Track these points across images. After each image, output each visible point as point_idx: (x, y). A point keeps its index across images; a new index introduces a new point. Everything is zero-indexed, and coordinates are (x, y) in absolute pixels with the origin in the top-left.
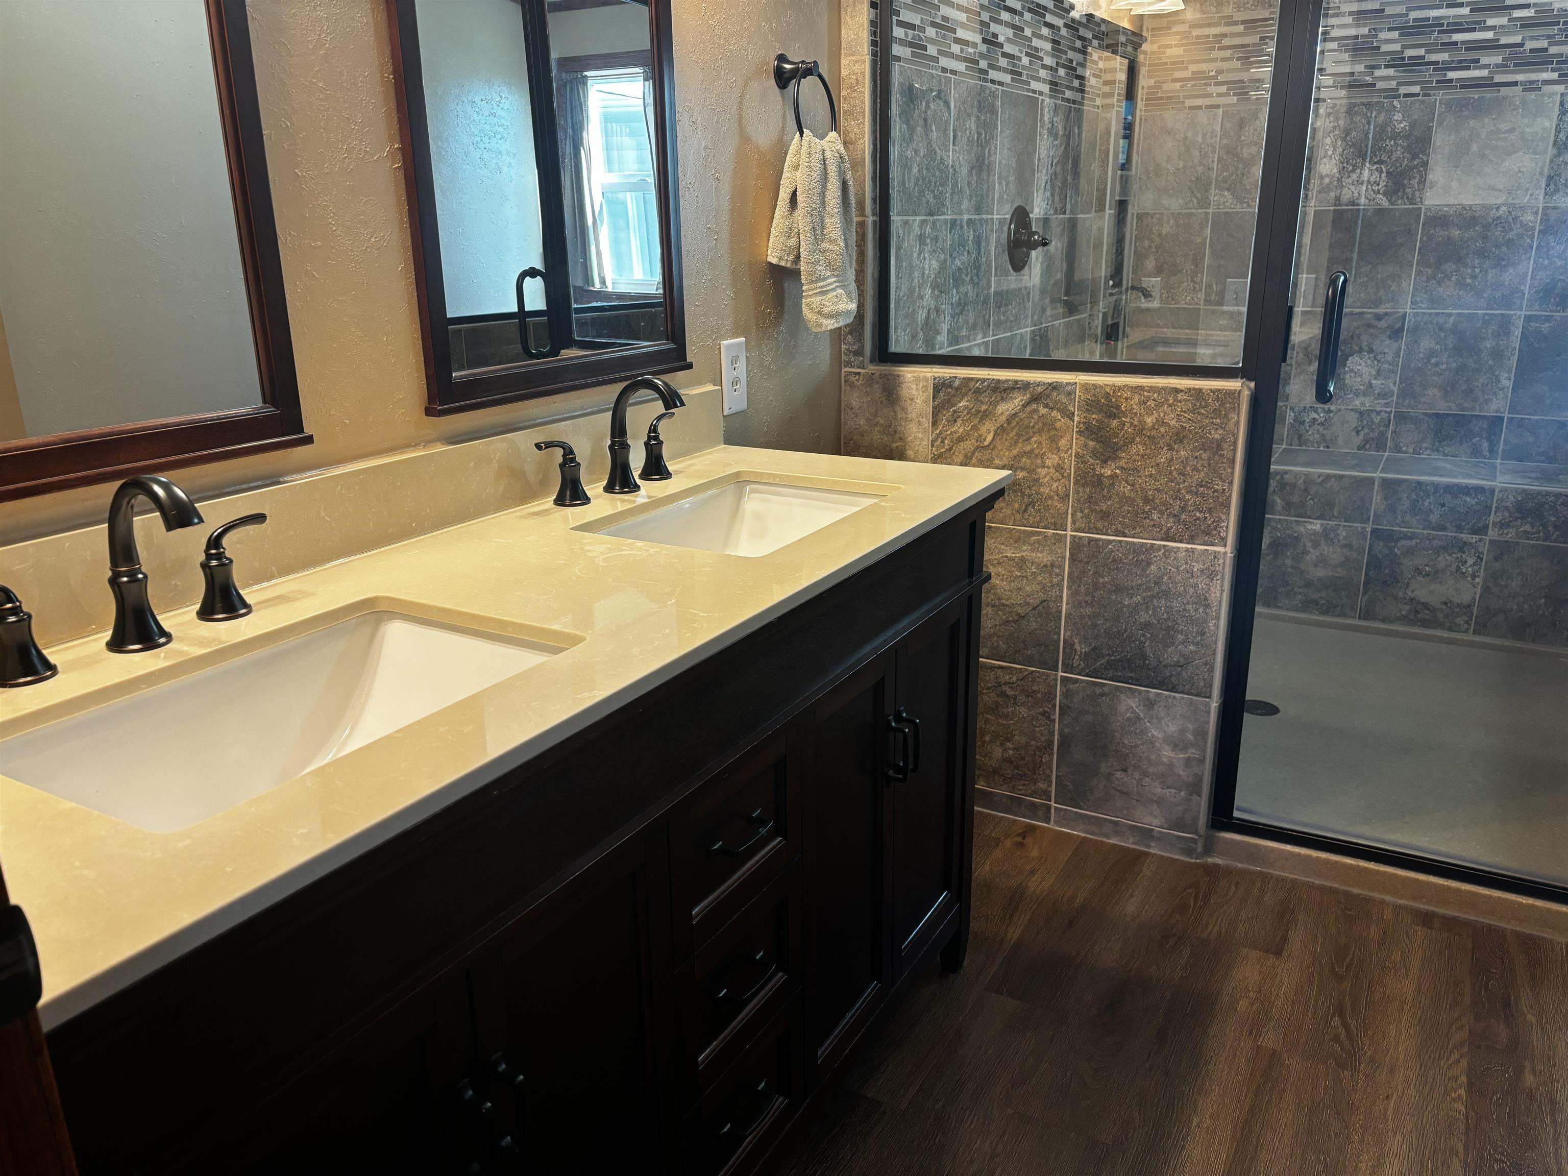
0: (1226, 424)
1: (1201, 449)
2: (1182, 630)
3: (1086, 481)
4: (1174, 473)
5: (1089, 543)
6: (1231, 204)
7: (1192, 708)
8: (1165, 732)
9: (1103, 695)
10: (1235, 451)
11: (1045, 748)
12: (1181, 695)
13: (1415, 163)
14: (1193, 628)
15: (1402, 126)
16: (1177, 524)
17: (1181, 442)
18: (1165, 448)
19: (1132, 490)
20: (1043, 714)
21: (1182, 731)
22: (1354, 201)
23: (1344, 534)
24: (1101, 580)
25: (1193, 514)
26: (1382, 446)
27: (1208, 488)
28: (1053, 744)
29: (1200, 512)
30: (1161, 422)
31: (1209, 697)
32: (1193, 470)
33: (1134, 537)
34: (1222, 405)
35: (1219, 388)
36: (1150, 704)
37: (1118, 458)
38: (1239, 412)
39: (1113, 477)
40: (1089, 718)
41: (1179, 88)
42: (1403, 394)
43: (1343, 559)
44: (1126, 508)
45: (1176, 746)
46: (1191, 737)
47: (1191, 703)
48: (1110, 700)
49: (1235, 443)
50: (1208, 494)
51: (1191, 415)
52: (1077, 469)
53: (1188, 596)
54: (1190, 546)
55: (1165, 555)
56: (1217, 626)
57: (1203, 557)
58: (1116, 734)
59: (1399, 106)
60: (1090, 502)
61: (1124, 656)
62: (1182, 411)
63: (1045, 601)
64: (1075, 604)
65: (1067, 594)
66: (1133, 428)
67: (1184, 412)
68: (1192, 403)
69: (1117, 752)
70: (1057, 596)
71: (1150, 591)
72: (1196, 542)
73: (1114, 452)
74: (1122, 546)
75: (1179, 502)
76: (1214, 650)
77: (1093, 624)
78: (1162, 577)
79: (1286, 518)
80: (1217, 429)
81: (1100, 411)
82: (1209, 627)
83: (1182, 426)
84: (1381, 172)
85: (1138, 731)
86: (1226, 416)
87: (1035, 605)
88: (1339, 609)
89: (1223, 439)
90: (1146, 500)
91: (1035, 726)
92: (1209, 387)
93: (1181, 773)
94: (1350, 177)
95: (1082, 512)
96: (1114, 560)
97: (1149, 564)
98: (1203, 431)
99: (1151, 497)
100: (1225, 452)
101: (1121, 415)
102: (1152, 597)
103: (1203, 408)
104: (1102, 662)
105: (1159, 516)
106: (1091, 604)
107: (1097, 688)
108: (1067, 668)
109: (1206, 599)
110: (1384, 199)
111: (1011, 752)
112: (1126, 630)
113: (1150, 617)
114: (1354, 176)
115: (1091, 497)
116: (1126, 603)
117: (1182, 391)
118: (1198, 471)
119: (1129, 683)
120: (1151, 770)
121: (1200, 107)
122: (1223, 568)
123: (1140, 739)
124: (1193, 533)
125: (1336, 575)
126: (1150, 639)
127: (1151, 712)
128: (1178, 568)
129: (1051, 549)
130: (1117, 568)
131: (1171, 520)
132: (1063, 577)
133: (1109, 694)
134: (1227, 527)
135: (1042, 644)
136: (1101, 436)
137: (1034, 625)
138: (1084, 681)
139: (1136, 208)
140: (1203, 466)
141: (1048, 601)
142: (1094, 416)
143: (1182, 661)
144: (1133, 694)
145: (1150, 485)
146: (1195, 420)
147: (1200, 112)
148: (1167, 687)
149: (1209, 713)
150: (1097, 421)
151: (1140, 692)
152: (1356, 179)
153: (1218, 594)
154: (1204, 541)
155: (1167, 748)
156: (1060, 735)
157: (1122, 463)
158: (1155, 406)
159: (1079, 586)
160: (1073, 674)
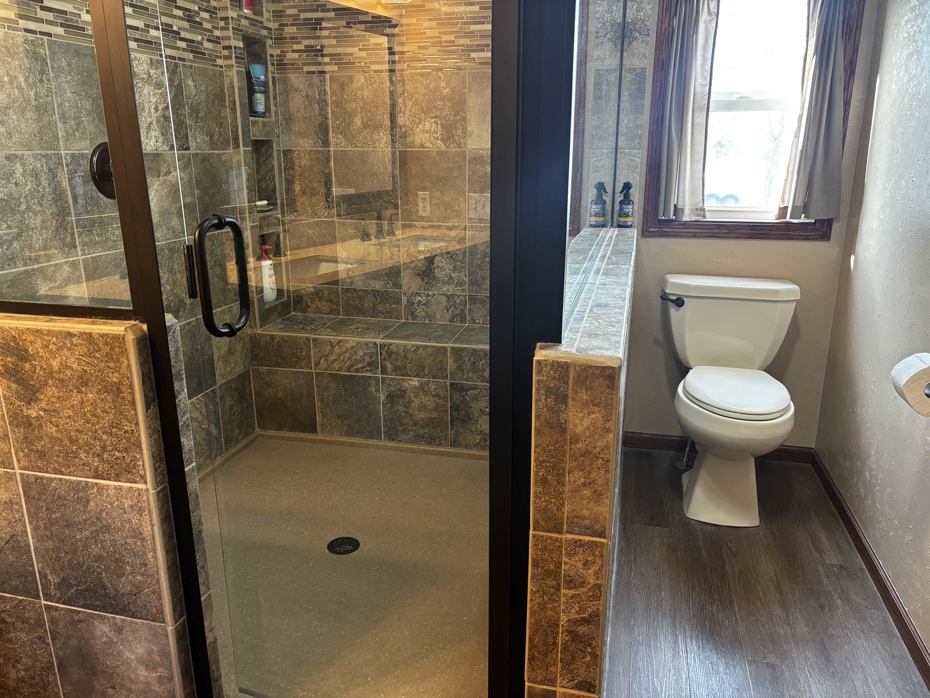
0: (120, 368)
1: (104, 392)
2: (128, 562)
3: (18, 422)
4: (88, 415)
5: (36, 481)
6: (344, 145)
7: (153, 632)
8: (137, 654)
9: (80, 621)
10: (132, 393)
11: (48, 668)
12: (141, 621)
13: (458, 118)
14: (136, 560)
15: (446, 91)
16: (102, 463)
17: (87, 385)
18: (75, 391)
19: (57, 431)
20: (39, 638)
21: (150, 653)
22: (423, 145)
23: (433, 387)
24: (54, 516)
25: (113, 453)
26: (463, 320)
27: (120, 429)
28: (54, 664)
29: (119, 451)
30: (64, 366)
31: (163, 622)
32: (103, 412)
33: (70, 475)
34: (112, 349)
35: (106, 332)
36: (119, 630)
37: (37, 400)
38: (127, 355)
39: (38, 418)
40: (75, 642)
41: (297, 57)
42: (471, 284)
43: (435, 405)
44: (57, 448)
45: (147, 666)
46: (158, 659)
47: (151, 628)
48: (87, 626)
49: (131, 386)
50: (121, 435)
51: (88, 360)
52: (8, 410)
53: (126, 531)
54: (117, 484)
55: (99, 493)
56: (156, 558)
57: (130, 495)
58: (99, 656)
59: (442, 77)
60: (26, 442)
61: (88, 586)
62: (80, 355)
63: (14, 535)
64: (39, 539)
65: (30, 529)
66: (43, 371)
67: (82, 355)
68: (87, 347)
69: (104, 672)
70: (22, 531)
71: (94, 526)
72: (122, 479)
73: (34, 394)
74: (63, 484)
75: (98, 443)
76: (158, 580)
77: (57, 557)
78: (100, 513)
79: (396, 377)
80: (113, 373)
81: (12, 354)
82: (148, 558)
83: (83, 369)
84: (437, 124)
85: (115, 653)
86: (118, 360)
87: (7, 539)
88: (437, 440)
89: (120, 382)
90: (73, 441)
91: (36, 650)
92: (97, 331)
93: (157, 689)
94: (418, 127)
95: (22, 451)
96: (59, 497)
97: (88, 501)
98: (102, 374)
99: (74, 438)
100: (125, 395)
101: (30, 358)
102: (97, 531)
103: (97, 352)
104: (73, 591)
105: (86, 455)
106: (51, 538)
107: (74, 615)
108: (48, 597)
109: (141, 533)
110: (442, 144)
111: (23, 673)
112: (84, 562)
113: (100, 550)
114: (420, 127)
115: (26, 438)
116: (78, 537)
117: (75, 335)
118: (107, 413)
119: (97, 611)
120: (133, 688)
121: (313, 72)
122: (149, 504)
123: (119, 661)
124: (117, 472)
125: (432, 416)
126: (104, 570)
127: (121, 636)
128: (112, 504)
129: (6, 487)
130: (64, 504)
131: (96, 459)
132: (23, 513)
133: (85, 620)
134: (143, 466)
135: (22, 576)
136: (19, 379)
137: (11, 558)
138: (63, 608)
139: (281, 146)
140: (110, 407)
141: (17, 536)
142: (9, 359)
143: (135, 591)
144: (103, 620)
145: (71, 426)
146: (93, 364)
147: (315, 76)
148: (128, 614)
149: (167, 636)
150: (12, 364)
151: (108, 618)
152: (422, 129)
153: (149, 528)
154: (128, 479)
155: (141, 668)
156: (57, 658)
157: (43, 404)
158: (57, 349)
159: (38, 522)
160: (52, 602)
